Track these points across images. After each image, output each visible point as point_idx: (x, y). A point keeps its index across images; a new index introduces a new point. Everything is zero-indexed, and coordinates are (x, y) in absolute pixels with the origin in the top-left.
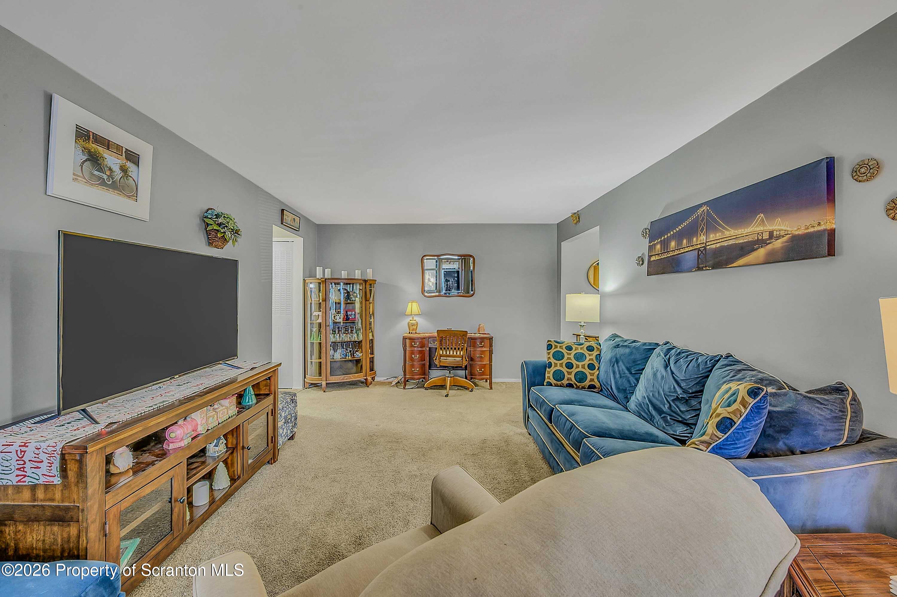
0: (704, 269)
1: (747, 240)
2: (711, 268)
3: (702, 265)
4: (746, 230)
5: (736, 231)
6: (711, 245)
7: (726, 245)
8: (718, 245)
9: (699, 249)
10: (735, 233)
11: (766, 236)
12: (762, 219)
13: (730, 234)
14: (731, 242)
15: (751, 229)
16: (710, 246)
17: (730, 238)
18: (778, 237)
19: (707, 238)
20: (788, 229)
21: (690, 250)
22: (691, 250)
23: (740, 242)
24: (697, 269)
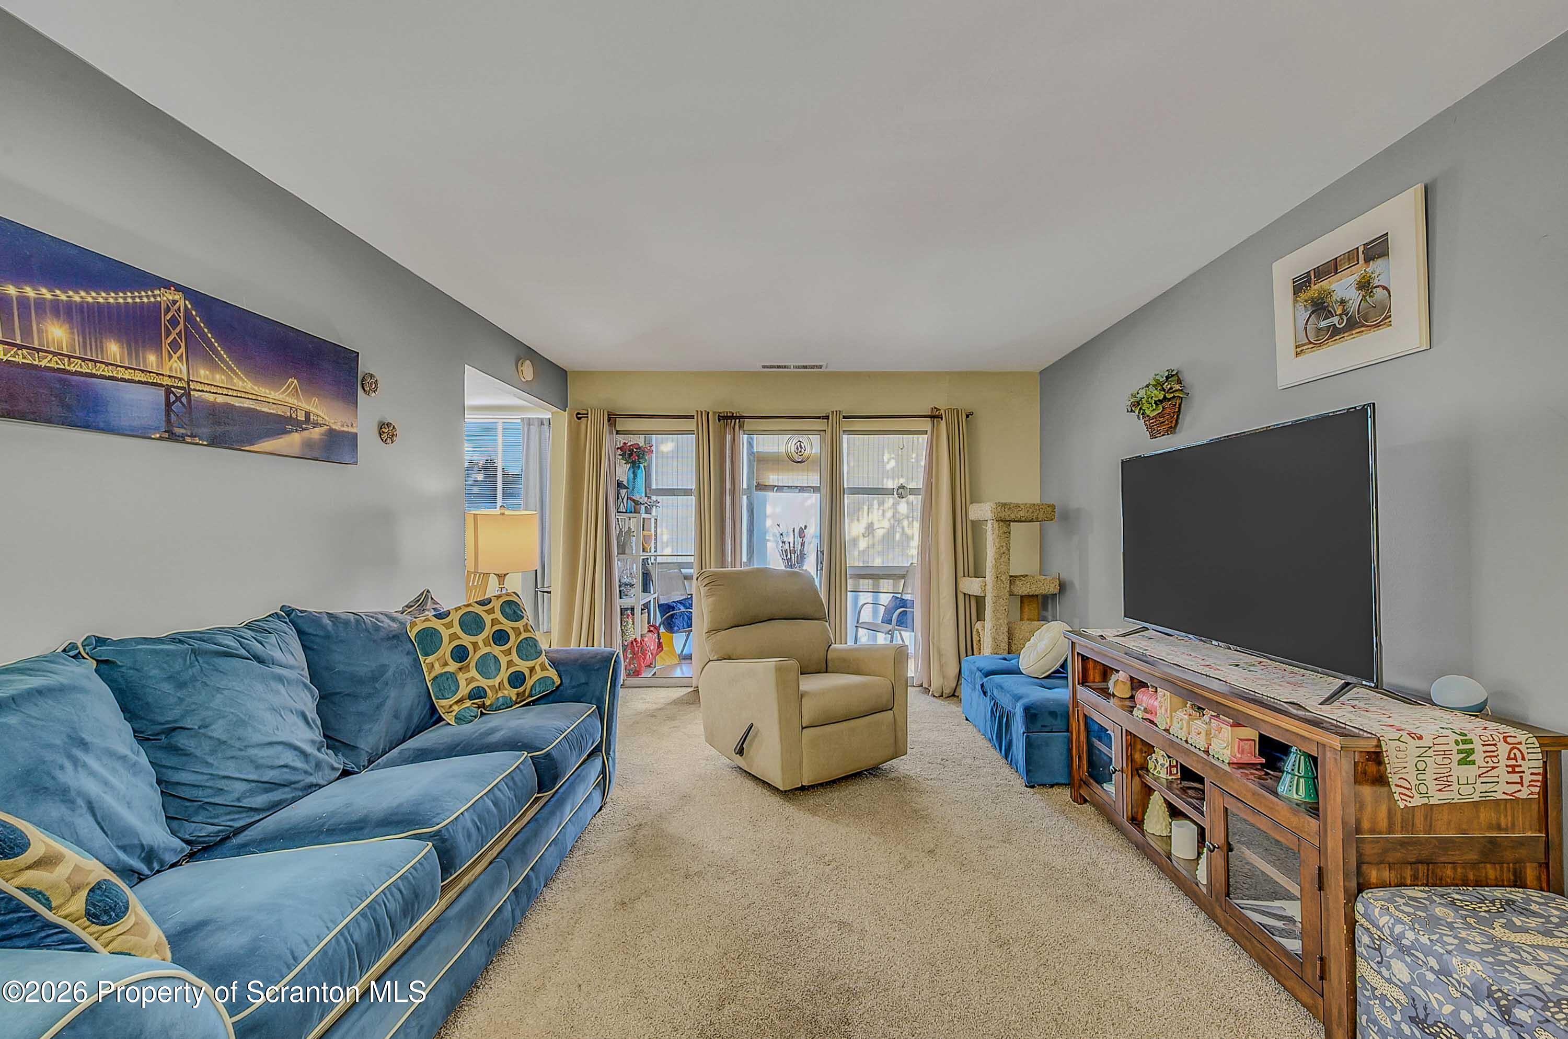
0: (188, 439)
1: (274, 412)
2: (205, 443)
3: (182, 431)
4: (272, 393)
5: (256, 388)
6: (202, 391)
7: (237, 404)
8: (220, 399)
9: (168, 390)
10: (254, 389)
11: (301, 417)
12: (295, 387)
13: (244, 388)
14: (247, 404)
15: (281, 396)
16: (200, 393)
17: (243, 394)
18: (316, 425)
19: (191, 372)
20: (326, 418)
21: (137, 379)
22: (139, 382)
23: (263, 409)
24: (166, 435)
